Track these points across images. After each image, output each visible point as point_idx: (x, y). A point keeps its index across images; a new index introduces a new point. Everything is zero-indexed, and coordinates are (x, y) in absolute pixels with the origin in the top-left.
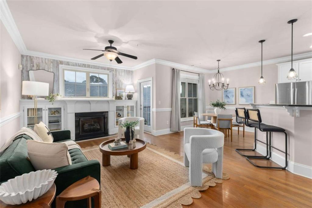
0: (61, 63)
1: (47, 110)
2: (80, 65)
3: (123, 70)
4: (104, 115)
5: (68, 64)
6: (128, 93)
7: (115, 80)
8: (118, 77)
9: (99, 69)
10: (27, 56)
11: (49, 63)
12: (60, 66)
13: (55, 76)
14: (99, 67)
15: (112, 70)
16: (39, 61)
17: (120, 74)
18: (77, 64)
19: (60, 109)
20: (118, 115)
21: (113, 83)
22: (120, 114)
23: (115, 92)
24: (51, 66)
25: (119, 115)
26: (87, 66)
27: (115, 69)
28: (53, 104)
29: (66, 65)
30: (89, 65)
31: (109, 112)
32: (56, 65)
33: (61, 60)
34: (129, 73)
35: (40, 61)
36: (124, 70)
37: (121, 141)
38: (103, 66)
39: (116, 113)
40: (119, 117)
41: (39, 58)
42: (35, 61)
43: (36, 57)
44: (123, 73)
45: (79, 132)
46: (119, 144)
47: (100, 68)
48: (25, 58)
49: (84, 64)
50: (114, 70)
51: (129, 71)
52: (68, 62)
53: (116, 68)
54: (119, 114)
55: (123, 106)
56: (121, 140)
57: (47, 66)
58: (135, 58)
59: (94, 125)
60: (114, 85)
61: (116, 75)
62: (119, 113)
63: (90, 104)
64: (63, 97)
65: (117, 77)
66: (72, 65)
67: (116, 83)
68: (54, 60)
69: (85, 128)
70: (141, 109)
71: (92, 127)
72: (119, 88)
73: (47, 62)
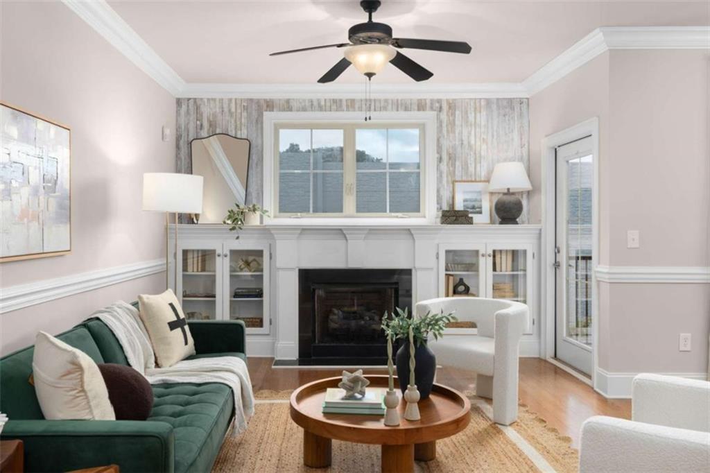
0: (270, 105)
1: (226, 256)
2: (323, 103)
3: (483, 103)
4: (397, 283)
5: (287, 106)
6: (501, 196)
7: (446, 144)
8: (461, 133)
9: (385, 108)
10: (189, 99)
11: (239, 111)
12: (267, 115)
13: (253, 151)
14: (386, 101)
15: (437, 105)
16: (214, 110)
17: (471, 117)
18: (315, 103)
19: (259, 253)
20: (455, 288)
21: (440, 160)
22: (466, 281)
23: (446, 195)
24: (243, 120)
25: (461, 288)
26: (344, 103)
27: (447, 101)
28: (238, 238)
29: (284, 110)
30: (353, 101)
31: (413, 272)
32: (255, 114)
33: (268, 97)
34: (513, 109)
35: (218, 110)
36: (488, 101)
37: (367, 386)
38: (400, 97)
39: (448, 276)
40: (460, 293)
41: (214, 100)
42: (206, 111)
43: (208, 100)
44: (484, 113)
45: (310, 334)
46: (359, 396)
47: (390, 106)
48: (184, 107)
49: (335, 101)
50: (445, 107)
51: (510, 101)
52: (288, 101)
53: (451, 97)
54: (461, 282)
55: (477, 252)
56: (368, 382)
57: (233, 122)
58: (463, 48)
59: (362, 318)
60: (444, 167)
61: (452, 124)
62: (461, 280)
63: (347, 240)
64: (275, 217)
65: (457, 132)
66: (298, 111)
67: (452, 158)
68: (251, 100)
69: (333, 325)
70: (557, 265)
71: (353, 323)
72: (464, 178)
73: (233, 110)
